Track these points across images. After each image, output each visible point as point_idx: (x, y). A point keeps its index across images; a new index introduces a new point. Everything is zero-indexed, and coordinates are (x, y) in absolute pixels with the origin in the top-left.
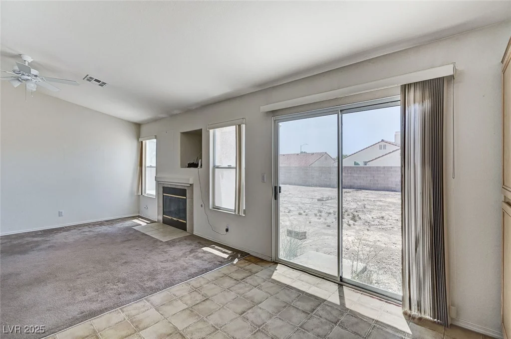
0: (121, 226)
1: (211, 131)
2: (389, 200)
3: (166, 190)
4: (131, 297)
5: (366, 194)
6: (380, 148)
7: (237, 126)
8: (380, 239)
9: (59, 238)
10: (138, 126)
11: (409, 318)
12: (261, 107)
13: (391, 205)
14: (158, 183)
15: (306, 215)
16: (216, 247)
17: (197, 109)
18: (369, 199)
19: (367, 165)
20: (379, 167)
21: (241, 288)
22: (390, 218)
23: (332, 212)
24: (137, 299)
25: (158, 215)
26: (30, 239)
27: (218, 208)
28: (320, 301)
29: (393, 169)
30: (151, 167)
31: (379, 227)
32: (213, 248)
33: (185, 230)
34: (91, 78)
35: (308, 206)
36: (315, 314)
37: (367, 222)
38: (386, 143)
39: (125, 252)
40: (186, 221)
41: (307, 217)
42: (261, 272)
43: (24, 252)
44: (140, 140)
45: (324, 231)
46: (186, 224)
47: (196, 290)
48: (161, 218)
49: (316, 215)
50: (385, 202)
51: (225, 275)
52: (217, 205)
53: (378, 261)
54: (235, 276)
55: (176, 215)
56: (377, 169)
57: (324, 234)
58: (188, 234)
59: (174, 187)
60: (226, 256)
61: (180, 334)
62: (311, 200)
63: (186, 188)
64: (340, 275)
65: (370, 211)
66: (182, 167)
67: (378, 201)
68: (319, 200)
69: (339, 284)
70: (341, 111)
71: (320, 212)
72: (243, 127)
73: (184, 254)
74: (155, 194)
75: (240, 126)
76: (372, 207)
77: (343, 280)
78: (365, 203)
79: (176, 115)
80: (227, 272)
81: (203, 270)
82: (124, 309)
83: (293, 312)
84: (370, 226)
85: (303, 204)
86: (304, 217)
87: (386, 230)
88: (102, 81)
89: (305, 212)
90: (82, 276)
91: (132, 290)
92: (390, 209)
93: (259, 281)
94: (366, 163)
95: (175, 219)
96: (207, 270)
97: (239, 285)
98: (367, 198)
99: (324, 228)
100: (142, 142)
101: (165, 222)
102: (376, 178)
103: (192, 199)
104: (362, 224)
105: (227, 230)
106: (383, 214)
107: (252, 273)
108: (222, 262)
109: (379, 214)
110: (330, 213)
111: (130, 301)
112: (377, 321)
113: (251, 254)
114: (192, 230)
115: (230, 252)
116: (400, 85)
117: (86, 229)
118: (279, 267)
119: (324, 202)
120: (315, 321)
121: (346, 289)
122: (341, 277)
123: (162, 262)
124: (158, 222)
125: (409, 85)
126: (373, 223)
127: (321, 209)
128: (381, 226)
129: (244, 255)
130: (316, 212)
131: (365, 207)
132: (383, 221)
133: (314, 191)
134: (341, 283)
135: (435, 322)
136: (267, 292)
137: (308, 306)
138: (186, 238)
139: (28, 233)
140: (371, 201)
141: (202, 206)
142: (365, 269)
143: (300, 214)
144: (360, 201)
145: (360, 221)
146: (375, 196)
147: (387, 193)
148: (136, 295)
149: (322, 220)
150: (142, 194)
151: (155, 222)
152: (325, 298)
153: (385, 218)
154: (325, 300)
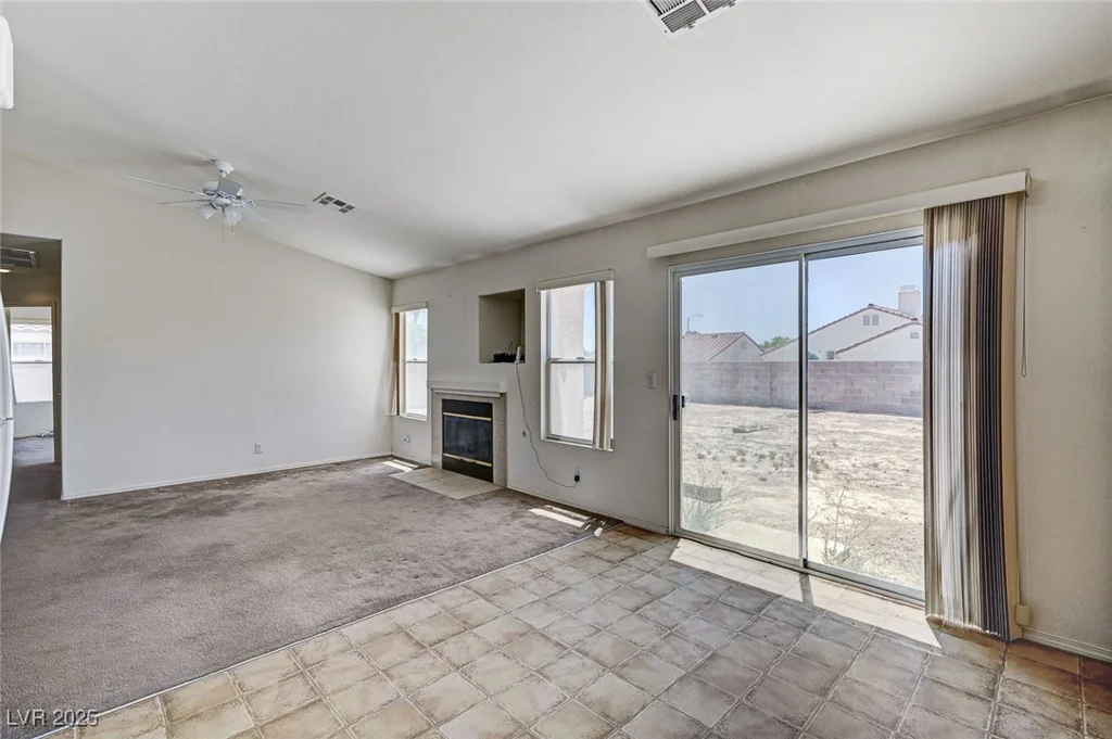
0: (369, 473)
1: (543, 293)
2: (887, 432)
3: (449, 405)
4: (436, 582)
5: (836, 419)
6: (866, 322)
7: (599, 284)
8: (872, 505)
9: (264, 490)
10: (390, 282)
11: (938, 625)
12: (648, 249)
13: (892, 442)
14: (433, 392)
15: (714, 458)
16: (555, 508)
17: (514, 251)
18: (844, 429)
19: (835, 360)
20: (865, 363)
21: (622, 574)
22: (892, 467)
23: (767, 453)
24: (448, 585)
25: (433, 452)
26: (217, 493)
27: (557, 438)
28: (771, 598)
29: (895, 367)
30: (415, 361)
31: (867, 483)
32: (551, 510)
33: (490, 480)
34: (329, 199)
35: (715, 442)
36: (764, 615)
37: (842, 474)
38: (878, 312)
39: (396, 516)
40: (492, 463)
41: (716, 463)
42: (653, 552)
43: (219, 513)
44: (394, 311)
45: (753, 488)
46: (491, 468)
47: (545, 574)
48: (439, 459)
49: (734, 459)
50: (879, 436)
51: (587, 555)
52: (554, 431)
53: (872, 542)
54: (607, 555)
55: (470, 452)
56: (861, 367)
57: (757, 495)
58: (498, 488)
59: (467, 399)
60: (580, 524)
61: (541, 634)
62: (719, 430)
63: (490, 401)
64: (804, 556)
65: (848, 455)
66: (481, 362)
67: (862, 433)
68: (735, 431)
69: (801, 573)
70: (805, 255)
71: (742, 453)
72: (610, 285)
73: (504, 519)
74: (426, 414)
75: (603, 284)
76: (851, 445)
77: (809, 565)
78: (836, 437)
79: (469, 262)
80: (588, 549)
81: (546, 546)
82: (433, 599)
83: (726, 611)
84: (848, 481)
85: (704, 438)
86: (711, 463)
87: (883, 489)
88: (348, 203)
89: (709, 453)
90: (338, 549)
91: (434, 571)
92: (890, 449)
93: (653, 564)
94: (831, 355)
95: (468, 460)
96: (553, 546)
97: (616, 570)
98: (839, 427)
99: (754, 484)
100: (397, 315)
101: (448, 466)
102: (857, 387)
103: (505, 421)
104: (831, 477)
105: (577, 478)
106: (877, 459)
107: (634, 553)
108: (576, 534)
109: (868, 459)
110: (762, 457)
111: (437, 588)
112: (878, 629)
113: (626, 521)
114: (505, 480)
115: (586, 518)
116: (922, 209)
117: (305, 476)
118: (682, 543)
119: (745, 434)
120: (766, 625)
121: (814, 582)
122: (805, 560)
123: (468, 531)
124: (433, 466)
125: (941, 209)
126: (854, 476)
127: (743, 448)
128: (872, 482)
129: (613, 524)
130: (734, 453)
131: (835, 446)
132: (877, 472)
133: (722, 413)
134: (805, 569)
135: (985, 635)
136: (671, 581)
137: (750, 603)
138: (496, 494)
139: (207, 482)
140: (847, 433)
141: (524, 434)
142: (846, 554)
143: (701, 457)
144: (825, 433)
145: (827, 472)
146: (856, 424)
147: (882, 417)
148: (445, 580)
149: (748, 468)
150: (398, 414)
151: (427, 466)
152: (777, 592)
153: (880, 466)
154: (779, 596)
